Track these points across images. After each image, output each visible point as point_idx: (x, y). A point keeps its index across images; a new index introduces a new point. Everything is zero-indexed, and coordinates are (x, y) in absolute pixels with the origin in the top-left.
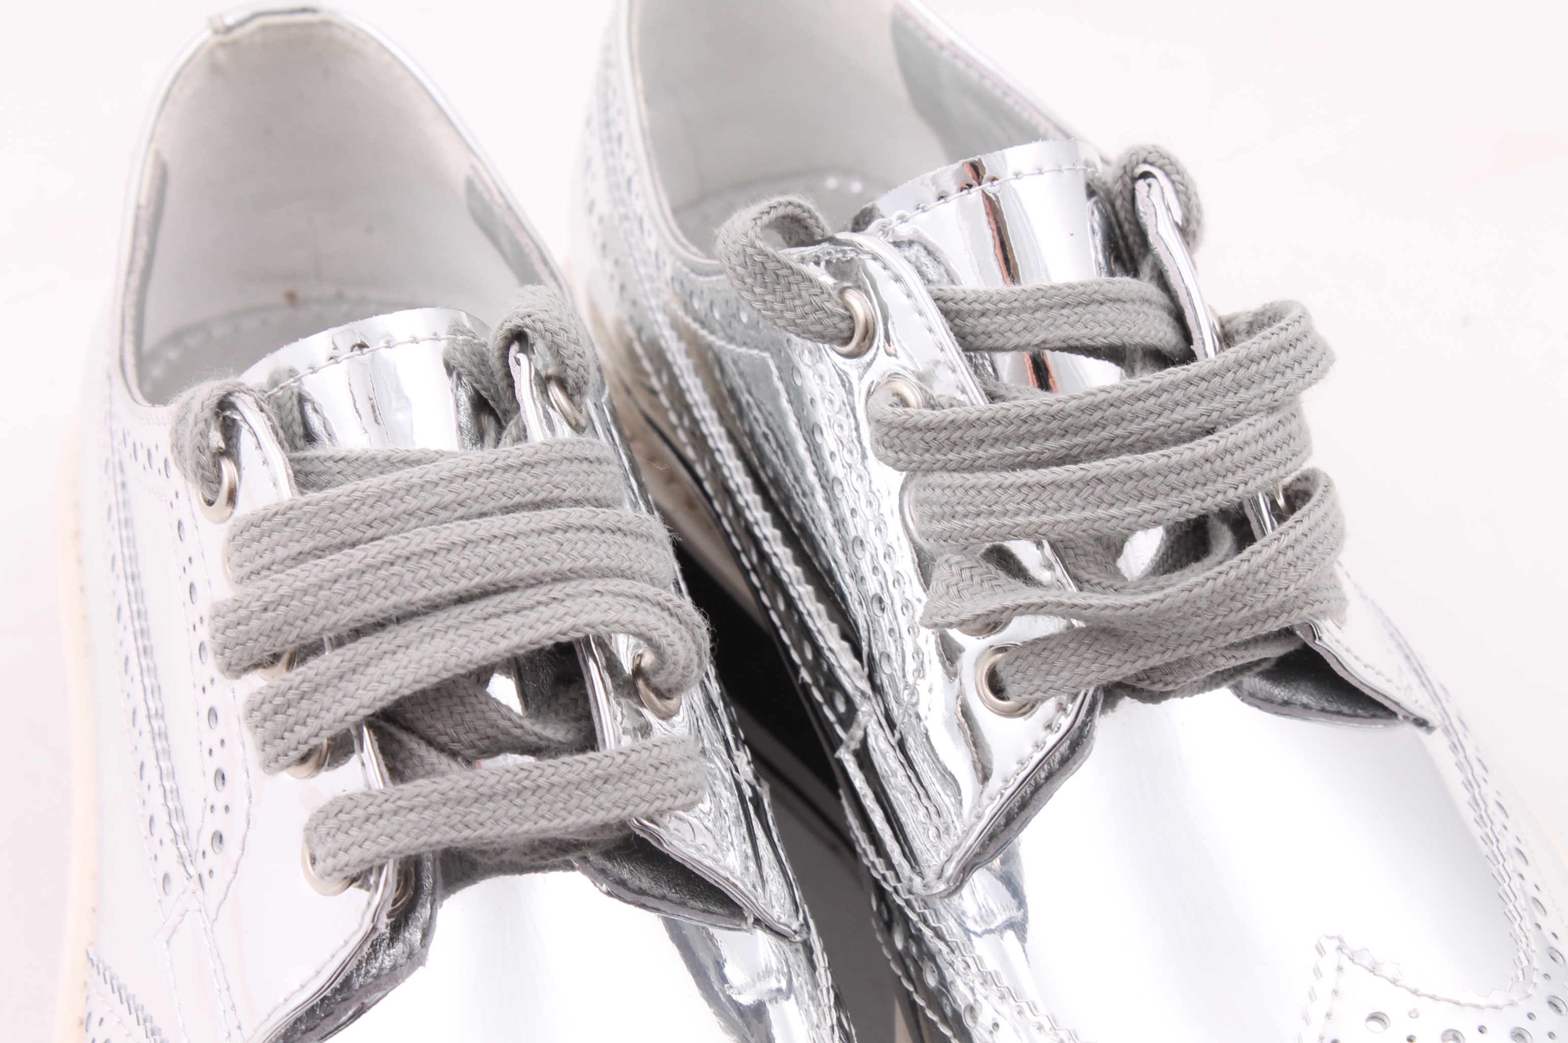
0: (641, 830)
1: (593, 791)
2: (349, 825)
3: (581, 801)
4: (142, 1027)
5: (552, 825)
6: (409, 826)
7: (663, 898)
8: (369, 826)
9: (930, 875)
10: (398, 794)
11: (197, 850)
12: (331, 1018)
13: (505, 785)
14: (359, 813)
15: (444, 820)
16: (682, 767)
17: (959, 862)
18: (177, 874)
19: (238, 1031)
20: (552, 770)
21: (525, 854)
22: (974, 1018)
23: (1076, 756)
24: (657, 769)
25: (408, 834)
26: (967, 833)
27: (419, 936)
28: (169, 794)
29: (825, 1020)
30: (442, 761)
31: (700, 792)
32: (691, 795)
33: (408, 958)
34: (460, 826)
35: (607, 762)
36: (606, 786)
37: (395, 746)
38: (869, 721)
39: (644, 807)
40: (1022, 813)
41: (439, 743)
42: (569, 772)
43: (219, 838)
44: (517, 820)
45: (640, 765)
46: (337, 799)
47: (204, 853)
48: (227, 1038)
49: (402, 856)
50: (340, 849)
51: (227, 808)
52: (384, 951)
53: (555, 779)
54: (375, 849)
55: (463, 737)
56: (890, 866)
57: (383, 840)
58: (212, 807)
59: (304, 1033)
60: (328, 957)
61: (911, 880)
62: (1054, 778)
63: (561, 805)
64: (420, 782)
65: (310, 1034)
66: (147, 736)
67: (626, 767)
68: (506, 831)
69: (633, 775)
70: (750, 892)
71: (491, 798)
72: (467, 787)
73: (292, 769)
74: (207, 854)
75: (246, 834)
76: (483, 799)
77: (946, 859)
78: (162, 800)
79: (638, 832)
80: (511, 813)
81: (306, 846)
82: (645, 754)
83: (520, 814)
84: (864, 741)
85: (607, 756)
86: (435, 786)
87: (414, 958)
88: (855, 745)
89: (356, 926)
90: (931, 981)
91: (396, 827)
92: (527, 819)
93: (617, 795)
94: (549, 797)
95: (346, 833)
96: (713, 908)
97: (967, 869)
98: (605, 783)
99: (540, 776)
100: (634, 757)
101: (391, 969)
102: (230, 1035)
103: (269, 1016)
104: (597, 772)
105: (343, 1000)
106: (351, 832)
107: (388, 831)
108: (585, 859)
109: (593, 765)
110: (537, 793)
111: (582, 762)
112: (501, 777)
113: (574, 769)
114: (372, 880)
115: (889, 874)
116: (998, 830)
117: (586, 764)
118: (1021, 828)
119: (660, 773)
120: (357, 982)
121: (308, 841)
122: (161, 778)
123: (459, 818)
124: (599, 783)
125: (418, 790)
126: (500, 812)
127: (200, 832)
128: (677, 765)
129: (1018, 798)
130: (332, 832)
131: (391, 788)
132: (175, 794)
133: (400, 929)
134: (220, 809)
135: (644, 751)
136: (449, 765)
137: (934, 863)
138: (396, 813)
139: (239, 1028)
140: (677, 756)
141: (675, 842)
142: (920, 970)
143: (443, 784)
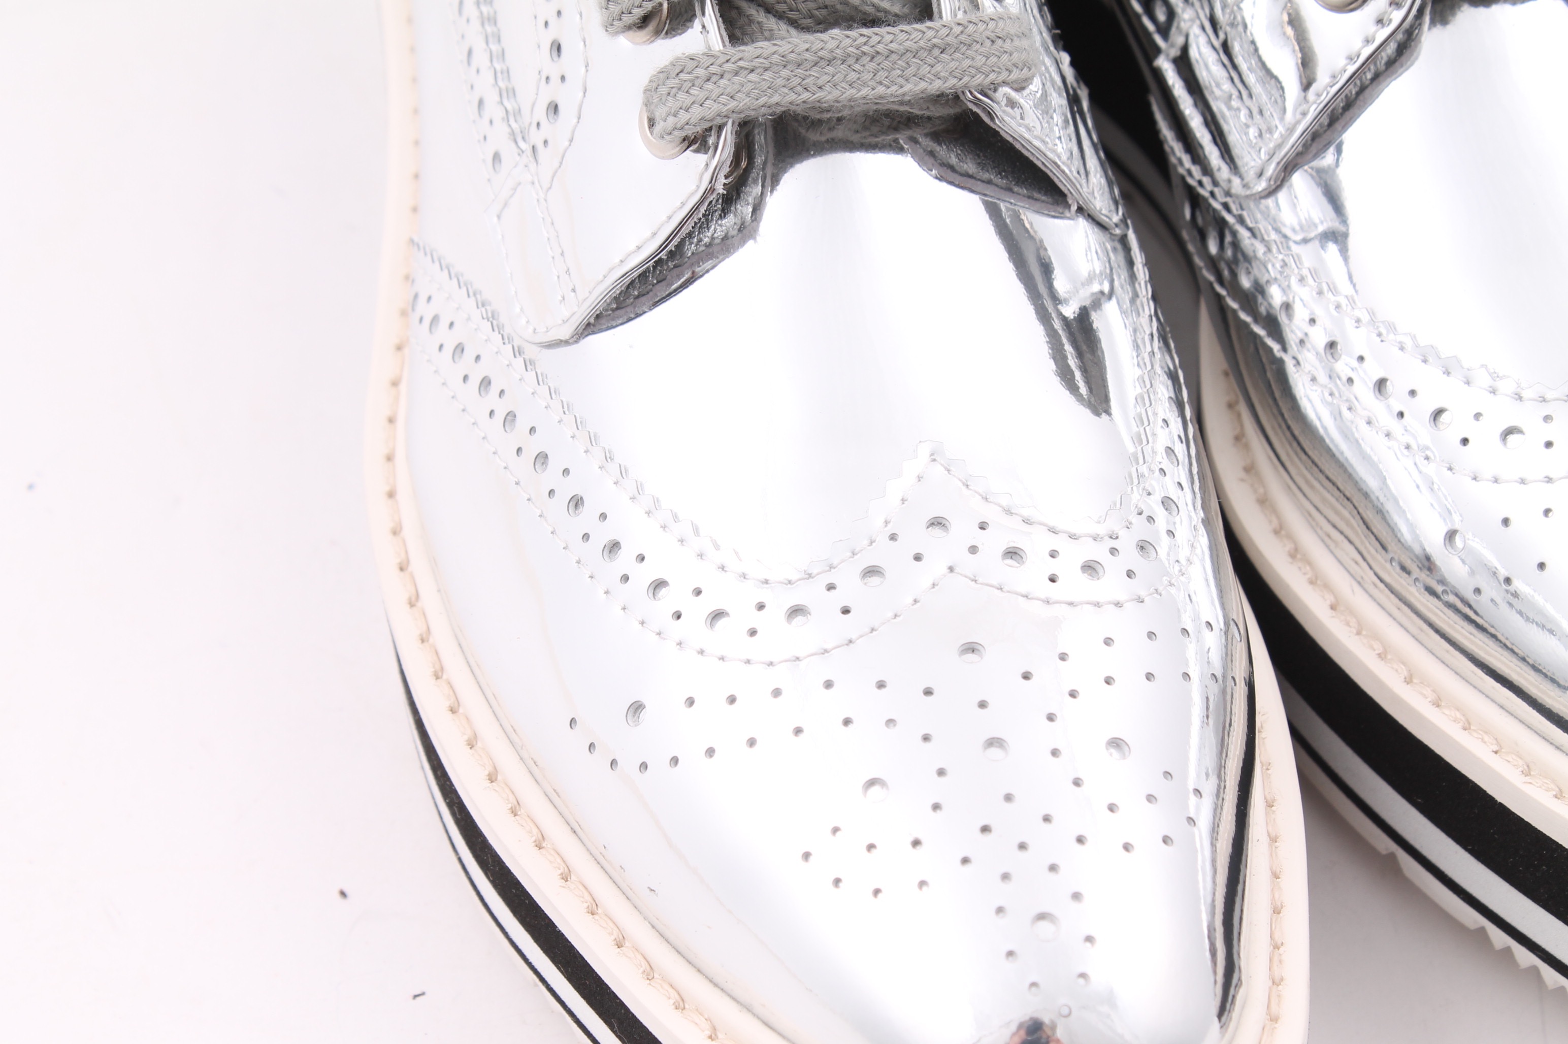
0: (975, 104)
1: (930, 60)
2: (690, 85)
3: (918, 69)
4: (473, 299)
5: (889, 91)
6: (749, 86)
7: (989, 182)
8: (709, 86)
9: (1250, 175)
10: (740, 55)
11: (530, 124)
12: (664, 283)
13: (844, 49)
14: (700, 72)
15: (783, 82)
16: (1017, 42)
17: (1278, 163)
18: (508, 151)
19: (573, 294)
20: (890, 37)
21: (857, 132)
22: (1290, 316)
23: (1403, 58)
24: (993, 42)
25: (748, 95)
26: (1291, 130)
27: (750, 209)
28: (499, 75)
29: (1144, 310)
30: (782, 28)
31: (1033, 69)
32: (1025, 70)
33: (740, 230)
34: (799, 89)
35: (944, 31)
36: (942, 55)
37: (734, 14)
38: (1191, 27)
39: (979, 79)
40: (1347, 113)
41: (777, 12)
42: (907, 39)
43: (554, 108)
44: (855, 85)
45: (977, 37)
46: (678, 59)
47: (538, 124)
48: (561, 302)
49: (742, 116)
50: (681, 108)
51: (563, 78)
52: (716, 221)
53: (893, 46)
54: (716, 107)
55: (802, 6)
56: (1207, 170)
57: (723, 99)
58: (548, 78)
59: (637, 297)
60: (664, 218)
61: (1229, 181)
62: (1381, 78)
63: (899, 72)
64: (760, 44)
65: (643, 299)
66: (476, 24)
67: (963, 38)
68: (844, 96)
69: (970, 46)
70: (1076, 178)
71: (829, 62)
72: (807, 50)
73: (631, 33)
74: (542, 124)
75: (582, 102)
76: (823, 63)
77: (1267, 157)
78: (492, 81)
79: (971, 106)
80: (849, 78)
81: (645, 108)
82: (982, 27)
83: (859, 79)
84: (1185, 49)
85: (945, 26)
86: (776, 48)
87: (746, 231)
88: (1175, 52)
89: (694, 187)
90: (1246, 282)
91: (736, 87)
92: (865, 84)
93: (953, 65)
94: (887, 64)
95: (687, 92)
96: (1036, 195)
97: (1289, 168)
98: (941, 52)
99: (879, 42)
100: (971, 28)
101: (722, 239)
102: (564, 299)
103: (605, 277)
104: (935, 41)
105: (675, 267)
106: (692, 91)
107: (729, 90)
108: (914, 141)
109: (930, 34)
110: (875, 59)
111: (920, 31)
112: (841, 42)
113: (912, 37)
114: (711, 141)
115: (1206, 180)
116: (1322, 131)
117: (924, 33)
118: (1345, 128)
119: (996, 46)
120: (690, 249)
121: (647, 104)
122: (491, 61)
123: (799, 80)
124: (936, 52)
125: (759, 52)
126: (839, 77)
127: (534, 105)
128: (1012, 40)
129: (1343, 96)
130: (673, 91)
131: (731, 50)
132: (505, 74)
133: (731, 202)
134: (555, 79)
135: (981, 23)
136: (788, 31)
137: (1253, 164)
138: (736, 74)
139: (574, 290)
140: (1012, 32)
141: (1006, 118)
142: (1234, 275)
143: (784, 47)
